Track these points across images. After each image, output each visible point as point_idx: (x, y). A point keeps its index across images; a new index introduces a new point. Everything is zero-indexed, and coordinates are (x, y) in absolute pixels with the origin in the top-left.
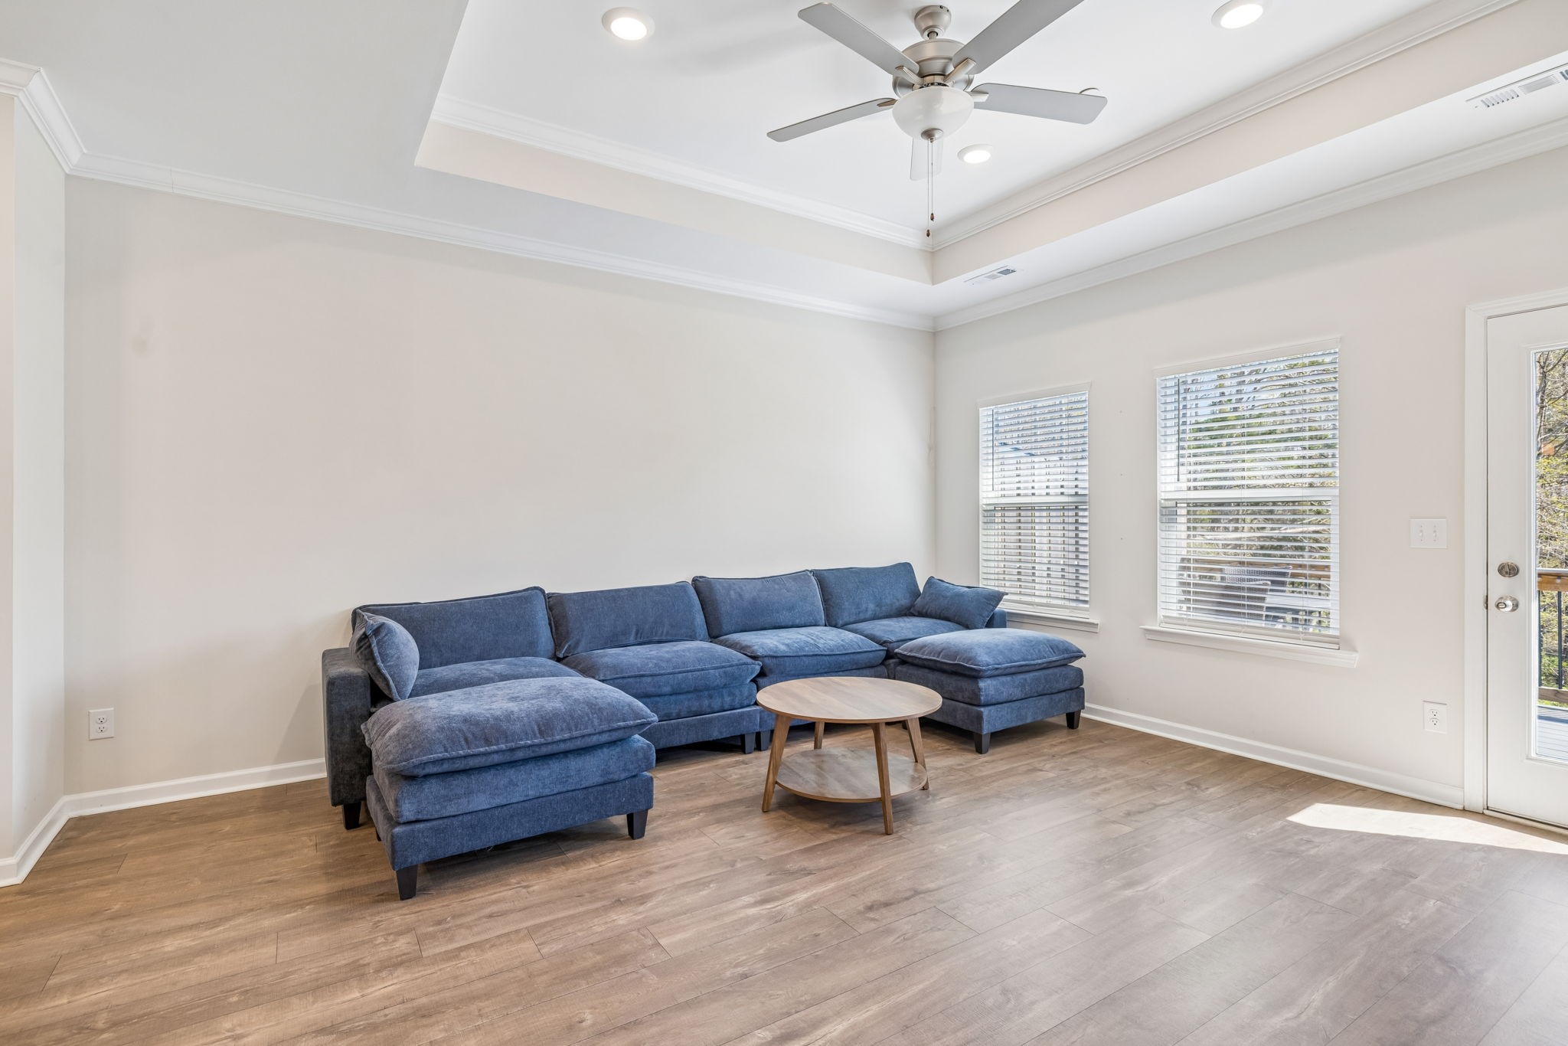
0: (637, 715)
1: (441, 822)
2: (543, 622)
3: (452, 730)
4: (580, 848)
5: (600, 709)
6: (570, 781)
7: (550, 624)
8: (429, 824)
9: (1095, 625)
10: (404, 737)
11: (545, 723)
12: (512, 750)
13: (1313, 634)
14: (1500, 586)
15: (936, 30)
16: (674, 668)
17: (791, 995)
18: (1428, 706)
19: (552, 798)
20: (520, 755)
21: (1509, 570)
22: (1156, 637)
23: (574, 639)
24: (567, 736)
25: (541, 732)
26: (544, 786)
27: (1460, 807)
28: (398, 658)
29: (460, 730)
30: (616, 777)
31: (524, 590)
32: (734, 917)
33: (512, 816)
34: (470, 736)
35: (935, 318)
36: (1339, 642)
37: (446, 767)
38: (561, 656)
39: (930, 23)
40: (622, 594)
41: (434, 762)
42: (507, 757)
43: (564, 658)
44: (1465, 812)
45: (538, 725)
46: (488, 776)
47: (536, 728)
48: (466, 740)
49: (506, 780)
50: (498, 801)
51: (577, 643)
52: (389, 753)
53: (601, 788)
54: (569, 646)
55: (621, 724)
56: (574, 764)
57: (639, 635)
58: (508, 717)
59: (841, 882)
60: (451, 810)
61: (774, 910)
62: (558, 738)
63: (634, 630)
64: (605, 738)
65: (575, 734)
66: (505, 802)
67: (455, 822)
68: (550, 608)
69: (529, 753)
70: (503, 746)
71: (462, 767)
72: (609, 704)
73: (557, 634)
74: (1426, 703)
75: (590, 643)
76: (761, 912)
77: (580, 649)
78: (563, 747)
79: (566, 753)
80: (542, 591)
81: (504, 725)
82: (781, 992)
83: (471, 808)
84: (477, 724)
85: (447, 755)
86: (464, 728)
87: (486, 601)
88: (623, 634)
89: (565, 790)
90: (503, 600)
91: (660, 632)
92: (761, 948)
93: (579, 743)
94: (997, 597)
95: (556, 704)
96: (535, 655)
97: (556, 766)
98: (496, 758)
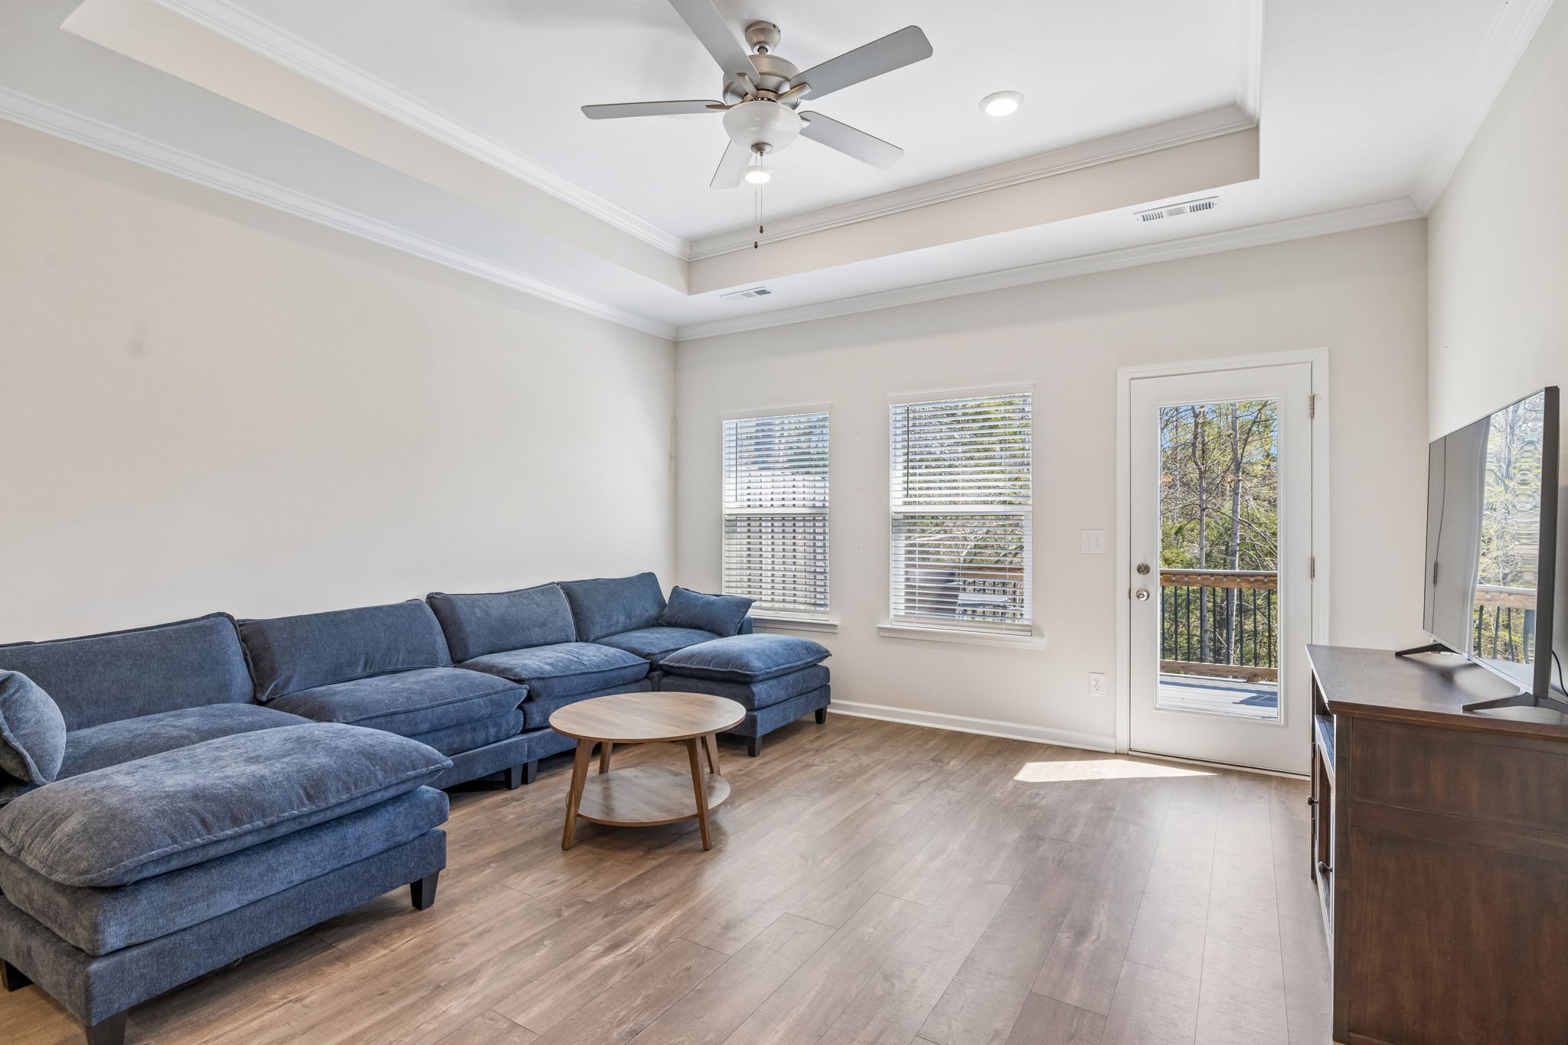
0: (429, 761)
1: (165, 941)
2: (237, 658)
3: (175, 811)
4: (352, 935)
5: (381, 759)
6: (347, 853)
7: (246, 660)
8: (146, 948)
9: (834, 626)
10: (99, 832)
11: (314, 786)
12: (271, 826)
13: (1010, 624)
14: (1138, 580)
15: (767, 47)
16: (431, 701)
17: (694, 1039)
18: (1093, 676)
19: (322, 879)
20: (282, 830)
21: (1144, 569)
22: (889, 635)
23: (283, 677)
24: (345, 797)
25: (309, 797)
26: (314, 864)
27: (1114, 751)
28: (37, 722)
29: (192, 811)
30: (404, 839)
31: (203, 618)
32: (590, 973)
33: (269, 913)
34: (209, 817)
35: (678, 328)
36: (1031, 630)
37: (174, 864)
38: (264, 698)
39: (762, 39)
40: (344, 617)
41: (156, 862)
42: (264, 837)
43: (269, 700)
44: (1117, 755)
45: (305, 790)
46: (237, 867)
47: (301, 792)
48: (203, 822)
49: (262, 867)
50: (251, 897)
51: (287, 682)
52: (76, 859)
53: (385, 855)
54: (276, 685)
55: (412, 773)
56: (352, 831)
57: (369, 666)
58: (260, 782)
59: (685, 908)
60: (183, 920)
61: (629, 953)
62: (334, 801)
63: (363, 660)
64: (391, 793)
65: (356, 793)
66: (260, 896)
67: (188, 937)
68: (244, 640)
69: (296, 827)
70: (260, 823)
71: (198, 860)
72: (391, 751)
73: (257, 671)
74: (1091, 674)
75: (304, 680)
76: (617, 959)
77: (291, 688)
78: (338, 812)
79: (339, 820)
80: (230, 618)
81: (257, 796)
82: (681, 1039)
83: (212, 912)
84: (216, 798)
85: (177, 847)
86: (198, 807)
87: (149, 635)
88: (348, 666)
89: (340, 865)
90: (175, 632)
91: (394, 660)
92: (637, 998)
93: (359, 804)
94: (747, 604)
95: (319, 760)
96: (227, 700)
97: (329, 839)
98: (249, 841)
